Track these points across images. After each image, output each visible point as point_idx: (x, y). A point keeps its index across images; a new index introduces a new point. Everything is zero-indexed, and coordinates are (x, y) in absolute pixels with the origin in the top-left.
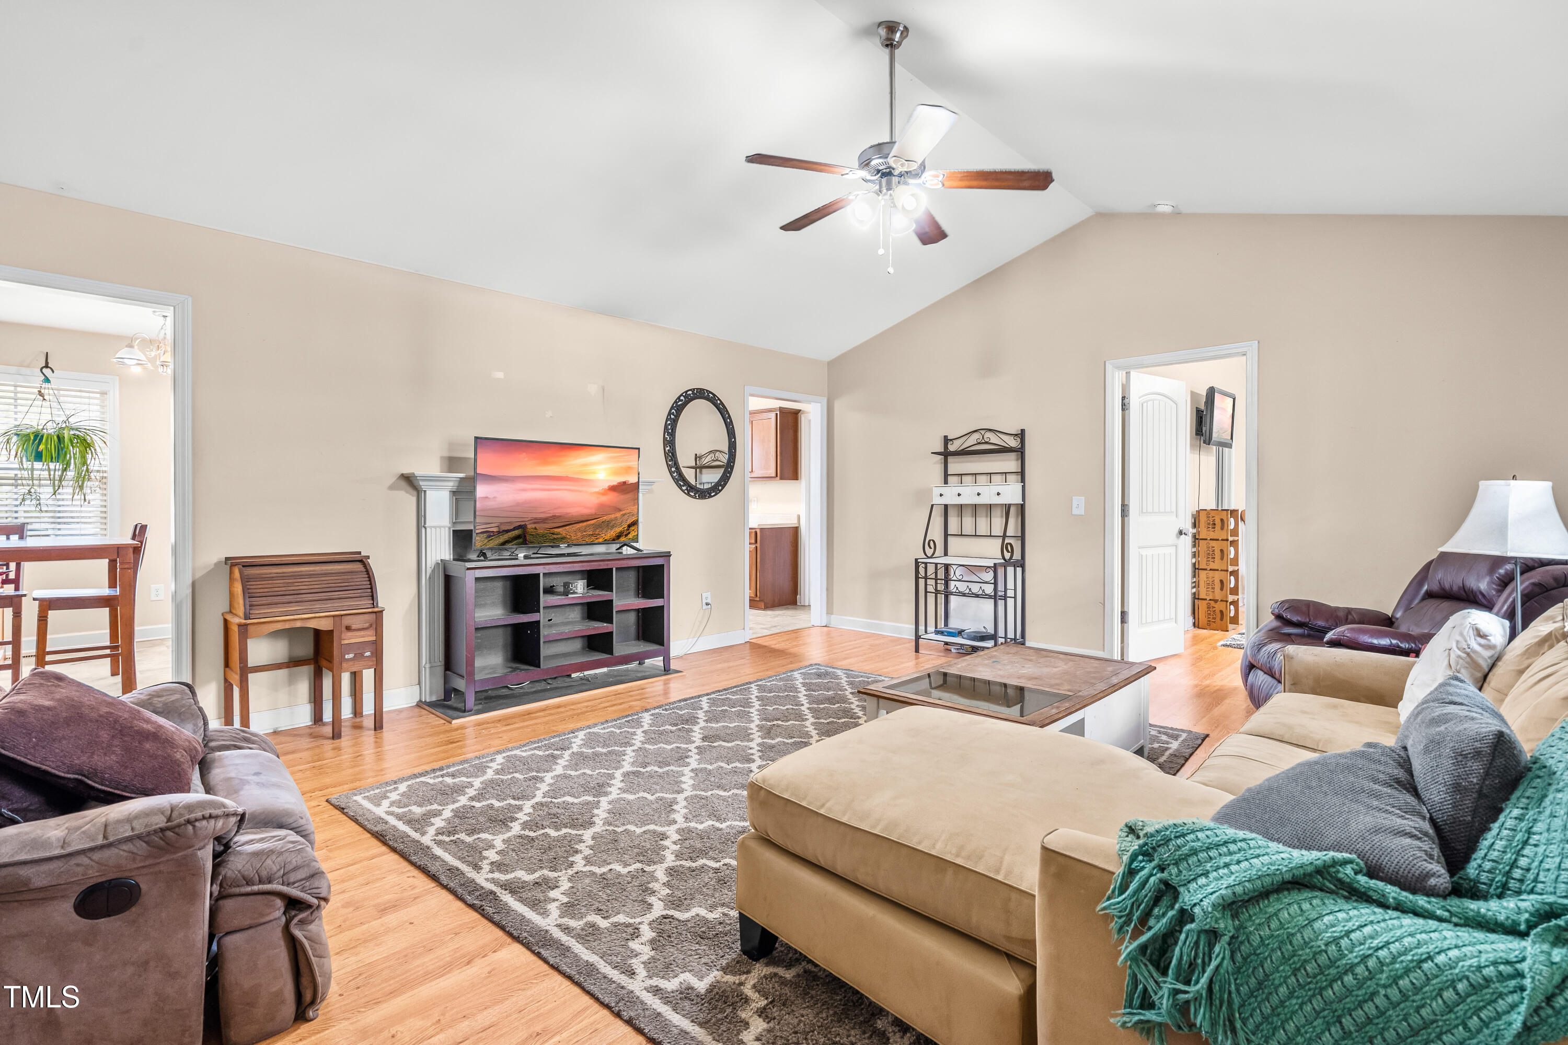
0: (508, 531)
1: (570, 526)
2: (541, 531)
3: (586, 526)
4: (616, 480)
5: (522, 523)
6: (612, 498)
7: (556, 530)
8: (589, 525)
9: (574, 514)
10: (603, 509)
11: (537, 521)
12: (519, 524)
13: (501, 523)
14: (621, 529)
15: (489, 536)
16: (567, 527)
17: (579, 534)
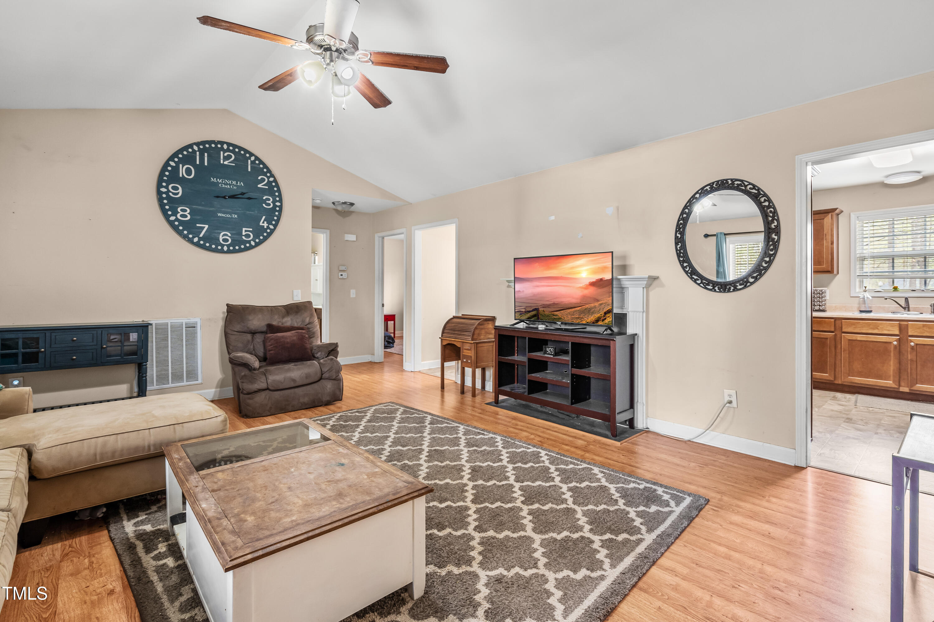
0: (530, 312)
1: (564, 311)
2: (546, 313)
3: (574, 312)
4: (595, 277)
5: (537, 307)
6: (592, 291)
7: (556, 313)
8: (576, 311)
9: (566, 303)
10: (585, 299)
11: (545, 306)
12: (535, 307)
13: (526, 307)
14: (599, 315)
15: (521, 314)
16: (562, 312)
17: (569, 316)
